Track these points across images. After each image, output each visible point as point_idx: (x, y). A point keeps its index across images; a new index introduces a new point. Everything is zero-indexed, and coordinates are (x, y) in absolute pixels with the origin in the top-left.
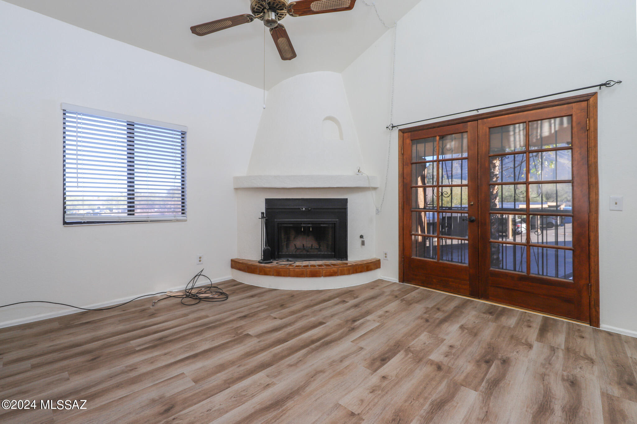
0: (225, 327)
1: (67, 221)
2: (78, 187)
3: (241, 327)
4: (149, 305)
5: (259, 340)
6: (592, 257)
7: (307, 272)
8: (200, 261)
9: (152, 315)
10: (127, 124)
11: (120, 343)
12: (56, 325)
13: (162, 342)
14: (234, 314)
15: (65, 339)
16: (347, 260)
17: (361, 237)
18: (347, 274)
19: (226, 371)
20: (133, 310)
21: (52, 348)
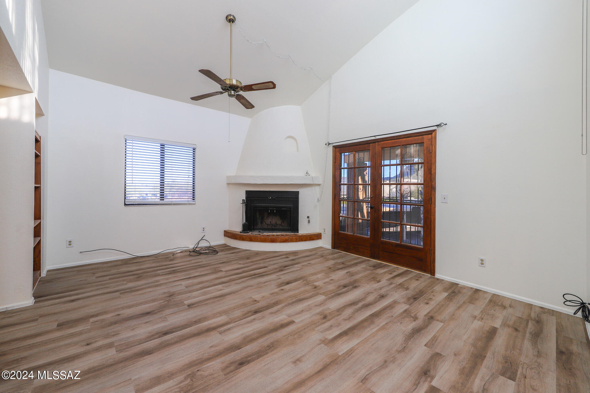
0: (210, 267)
1: (126, 203)
2: (132, 183)
3: (219, 267)
4: (171, 256)
5: (226, 273)
6: (432, 231)
7: (268, 239)
8: (203, 230)
9: (172, 260)
10: (161, 145)
11: (152, 272)
12: (120, 263)
13: (174, 272)
14: (217, 261)
15: (124, 269)
16: (298, 233)
17: (308, 217)
18: (295, 242)
19: (203, 284)
20: (162, 257)
21: (118, 272)
